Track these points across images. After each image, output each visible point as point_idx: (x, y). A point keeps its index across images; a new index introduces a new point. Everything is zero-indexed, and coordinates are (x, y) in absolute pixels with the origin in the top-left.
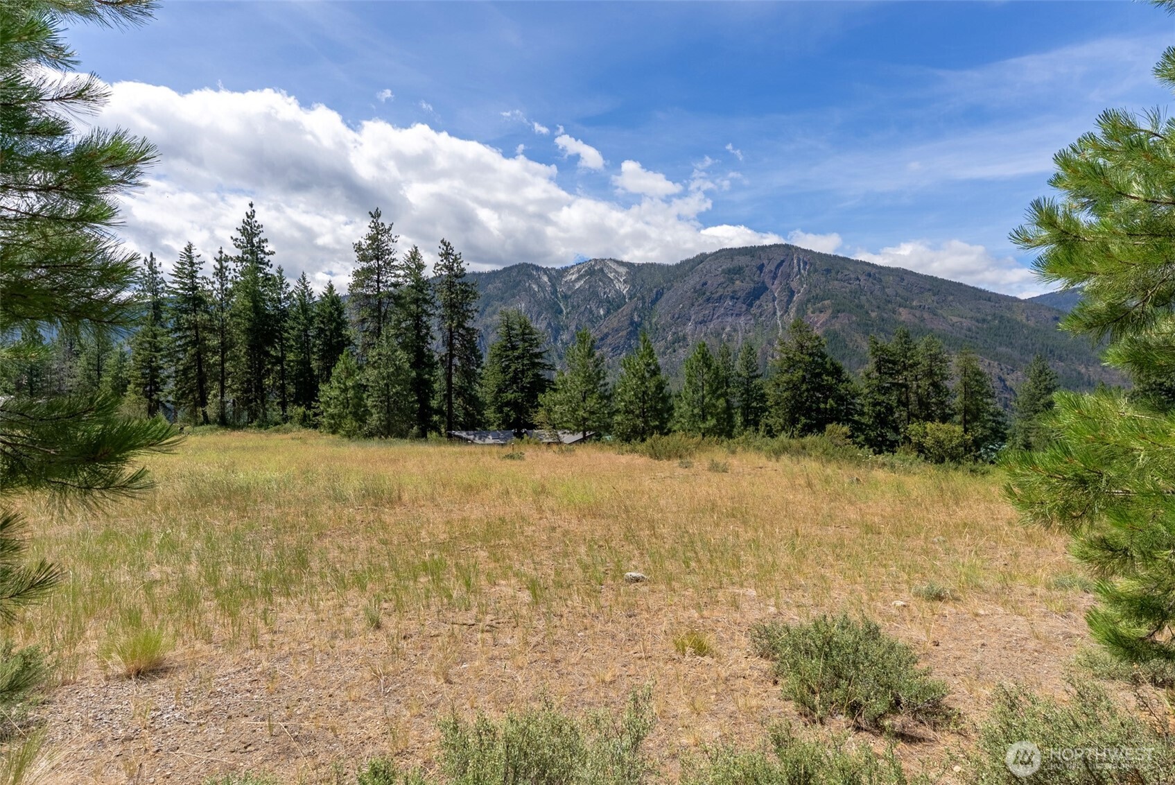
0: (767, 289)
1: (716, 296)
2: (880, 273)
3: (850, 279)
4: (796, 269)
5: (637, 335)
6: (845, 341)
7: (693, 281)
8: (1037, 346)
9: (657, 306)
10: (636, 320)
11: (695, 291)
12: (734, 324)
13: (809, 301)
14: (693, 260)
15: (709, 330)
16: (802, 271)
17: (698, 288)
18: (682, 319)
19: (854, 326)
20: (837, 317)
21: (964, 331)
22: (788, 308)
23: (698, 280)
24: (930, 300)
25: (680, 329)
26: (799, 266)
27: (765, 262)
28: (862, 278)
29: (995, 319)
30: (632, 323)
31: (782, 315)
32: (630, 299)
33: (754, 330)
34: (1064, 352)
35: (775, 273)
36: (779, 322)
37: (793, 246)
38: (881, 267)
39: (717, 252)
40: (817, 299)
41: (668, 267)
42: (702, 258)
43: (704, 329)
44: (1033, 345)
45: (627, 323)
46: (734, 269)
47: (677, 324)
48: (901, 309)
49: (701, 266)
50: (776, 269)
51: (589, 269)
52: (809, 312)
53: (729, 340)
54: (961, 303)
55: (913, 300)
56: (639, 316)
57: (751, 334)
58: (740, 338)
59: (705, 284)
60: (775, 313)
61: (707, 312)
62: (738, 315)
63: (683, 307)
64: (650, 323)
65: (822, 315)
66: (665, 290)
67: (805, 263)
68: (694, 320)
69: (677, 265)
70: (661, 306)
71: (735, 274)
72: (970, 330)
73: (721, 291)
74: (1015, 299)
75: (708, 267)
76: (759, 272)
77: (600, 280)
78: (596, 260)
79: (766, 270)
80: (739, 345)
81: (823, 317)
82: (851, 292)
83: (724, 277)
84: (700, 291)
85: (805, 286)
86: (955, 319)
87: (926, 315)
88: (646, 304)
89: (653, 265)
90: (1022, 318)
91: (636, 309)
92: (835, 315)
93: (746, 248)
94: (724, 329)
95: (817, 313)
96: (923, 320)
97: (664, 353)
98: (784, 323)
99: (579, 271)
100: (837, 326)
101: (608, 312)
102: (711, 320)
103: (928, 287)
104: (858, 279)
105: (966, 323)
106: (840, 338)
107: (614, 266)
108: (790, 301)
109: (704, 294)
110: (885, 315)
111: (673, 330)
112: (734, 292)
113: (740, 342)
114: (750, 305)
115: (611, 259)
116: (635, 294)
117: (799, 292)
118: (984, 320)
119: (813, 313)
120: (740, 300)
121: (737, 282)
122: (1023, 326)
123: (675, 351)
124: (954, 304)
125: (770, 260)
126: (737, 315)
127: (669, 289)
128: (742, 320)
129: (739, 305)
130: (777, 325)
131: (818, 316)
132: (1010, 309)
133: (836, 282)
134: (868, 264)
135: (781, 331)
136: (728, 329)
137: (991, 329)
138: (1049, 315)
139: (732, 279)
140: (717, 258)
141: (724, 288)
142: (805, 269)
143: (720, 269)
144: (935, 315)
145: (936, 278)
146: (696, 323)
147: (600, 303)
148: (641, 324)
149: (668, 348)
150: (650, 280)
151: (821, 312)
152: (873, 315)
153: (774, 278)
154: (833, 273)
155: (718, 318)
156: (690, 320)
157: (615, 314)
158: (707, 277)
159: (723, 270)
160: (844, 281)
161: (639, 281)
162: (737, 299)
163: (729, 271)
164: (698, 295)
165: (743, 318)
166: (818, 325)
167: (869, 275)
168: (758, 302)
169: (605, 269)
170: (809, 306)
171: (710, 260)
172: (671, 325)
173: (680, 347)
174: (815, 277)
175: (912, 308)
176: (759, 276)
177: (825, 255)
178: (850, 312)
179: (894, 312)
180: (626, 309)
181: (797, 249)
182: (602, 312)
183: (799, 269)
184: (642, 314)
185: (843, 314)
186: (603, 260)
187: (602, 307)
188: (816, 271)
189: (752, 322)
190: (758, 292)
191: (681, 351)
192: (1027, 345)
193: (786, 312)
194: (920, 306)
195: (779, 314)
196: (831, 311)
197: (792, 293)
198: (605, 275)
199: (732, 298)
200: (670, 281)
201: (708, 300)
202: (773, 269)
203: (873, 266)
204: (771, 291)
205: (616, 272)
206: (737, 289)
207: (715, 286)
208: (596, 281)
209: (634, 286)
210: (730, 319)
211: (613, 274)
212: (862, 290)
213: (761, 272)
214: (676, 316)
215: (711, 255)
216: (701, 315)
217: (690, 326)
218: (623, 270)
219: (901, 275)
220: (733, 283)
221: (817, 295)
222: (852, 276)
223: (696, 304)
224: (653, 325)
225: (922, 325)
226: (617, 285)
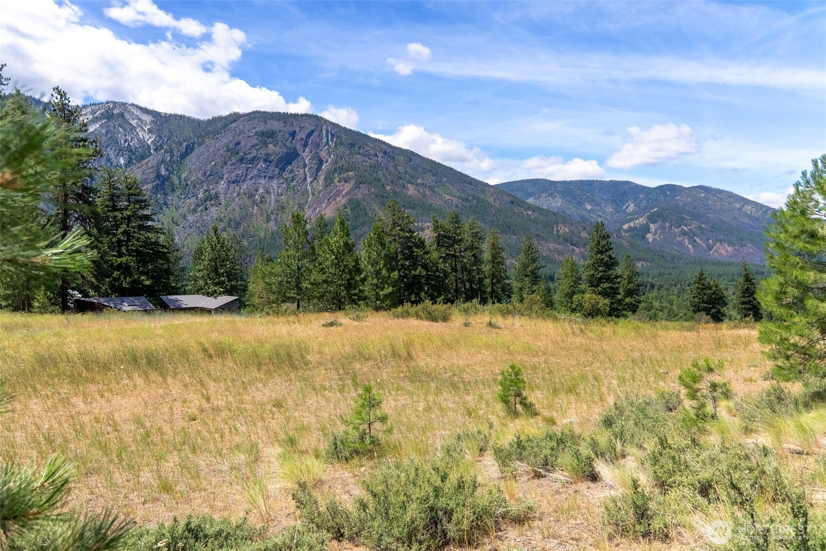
0: (299, 155)
1: (250, 157)
2: (393, 152)
3: (370, 155)
4: (324, 140)
5: (164, 189)
6: (365, 209)
7: (226, 139)
8: (501, 222)
9: (187, 161)
10: (163, 173)
11: (228, 150)
12: (267, 186)
13: (335, 170)
14: (226, 118)
15: (242, 191)
16: (330, 143)
17: (231, 146)
18: (214, 176)
19: (373, 197)
20: (360, 188)
21: (453, 208)
22: (317, 175)
23: (231, 138)
24: (430, 179)
25: (211, 187)
26: (327, 137)
27: (297, 130)
28: (380, 155)
29: (474, 199)
30: (158, 176)
31: (312, 182)
32: (156, 150)
33: (286, 194)
34: (516, 229)
35: (306, 141)
36: (309, 188)
37: (322, 118)
38: (394, 148)
39: (250, 114)
40: (342, 169)
41: (199, 122)
42: (235, 117)
43: (237, 189)
44: (498, 221)
45: (152, 176)
46: (267, 132)
47: (209, 181)
48: (409, 185)
49: (234, 125)
50: (307, 138)
51: (107, 111)
52: (336, 181)
53: (262, 202)
54: (451, 185)
55: (418, 178)
56: (167, 170)
57: (283, 197)
58: (273, 200)
59: (238, 143)
60: (305, 179)
61: (240, 172)
62: (271, 178)
63: (215, 165)
64: (179, 178)
65: (347, 184)
66: (196, 145)
67: (333, 136)
68: (227, 179)
69: (208, 121)
70: (192, 161)
71: (269, 137)
72: (457, 207)
73: (254, 153)
74: (487, 185)
75: (241, 127)
76: (291, 138)
77: (120, 126)
78: (115, 103)
79: (298, 137)
80: (272, 207)
81: (348, 187)
82: (370, 166)
83: (257, 139)
84: (233, 149)
85: (332, 156)
86: (448, 197)
87: (427, 192)
88: (175, 158)
89: (182, 117)
90: (491, 200)
91: (163, 161)
92: (357, 186)
93: (279, 113)
94: (257, 190)
95: (343, 183)
96: (425, 196)
97: (195, 211)
98: (313, 189)
99: (93, 112)
100: (359, 196)
101: (129, 162)
102: (244, 181)
103: (429, 168)
104: (376, 155)
105: (455, 201)
106: (361, 206)
107: (137, 113)
108: (319, 169)
109: (237, 153)
110: (397, 189)
111: (205, 187)
112: (267, 154)
113: (272, 204)
114: (283, 169)
115: (133, 104)
116: (161, 145)
117: (327, 162)
118: (467, 200)
119: (339, 182)
120: (274, 163)
121: (271, 146)
122: (492, 206)
123: (206, 209)
124: (447, 184)
125: (301, 128)
126: (269, 177)
127: (200, 145)
128: (274, 183)
129: (272, 168)
130: (306, 190)
131: (343, 185)
132: (484, 192)
133: (358, 156)
134: (384, 143)
135: (311, 196)
136: (261, 191)
137: (471, 207)
138: (508, 199)
139: (265, 141)
140: (250, 120)
141: (258, 150)
142: (332, 141)
143: (254, 131)
144: (434, 192)
145: (435, 161)
146: (229, 182)
147: (120, 151)
148: (169, 178)
149: (199, 206)
150: (178, 133)
151: (346, 182)
152: (388, 188)
153: (305, 146)
154: (356, 148)
155: (251, 178)
156: (222, 179)
157: (139, 165)
158: (240, 137)
159: (257, 132)
160: (365, 156)
161: (166, 132)
162: (270, 162)
163: (262, 134)
164: (232, 154)
165: (275, 181)
166: (343, 193)
167: (385, 153)
168: (290, 167)
169: (126, 114)
170: (336, 175)
171: (244, 121)
172: (202, 182)
173: (212, 205)
174: (341, 149)
175: (417, 185)
176: (291, 143)
177: (350, 130)
178: (370, 184)
179: (404, 187)
180: (152, 161)
181: (326, 121)
182: (122, 161)
183: (328, 140)
184: (170, 168)
185: (364, 186)
186: (124, 104)
187: (123, 155)
188: (342, 144)
189: (284, 186)
190: (289, 158)
191: (213, 209)
192: (494, 221)
193: (315, 179)
194: (423, 184)
195: (309, 180)
196: (354, 182)
197: (321, 162)
198: (126, 121)
199: (265, 160)
200: (201, 136)
201: (241, 160)
202: (304, 137)
203: (388, 145)
204: (302, 158)
205: (140, 119)
206: (270, 152)
207: (249, 147)
208: (115, 126)
209: (161, 138)
210: (263, 181)
211: (135, 121)
212: (379, 165)
213: (293, 139)
214: (208, 173)
215: (244, 115)
216: (233, 175)
217: (222, 185)
218: (147, 118)
219: (409, 156)
220: (267, 146)
221: (343, 166)
222: (372, 152)
223: (229, 163)
224: (183, 180)
225: (424, 200)
226: (140, 134)
